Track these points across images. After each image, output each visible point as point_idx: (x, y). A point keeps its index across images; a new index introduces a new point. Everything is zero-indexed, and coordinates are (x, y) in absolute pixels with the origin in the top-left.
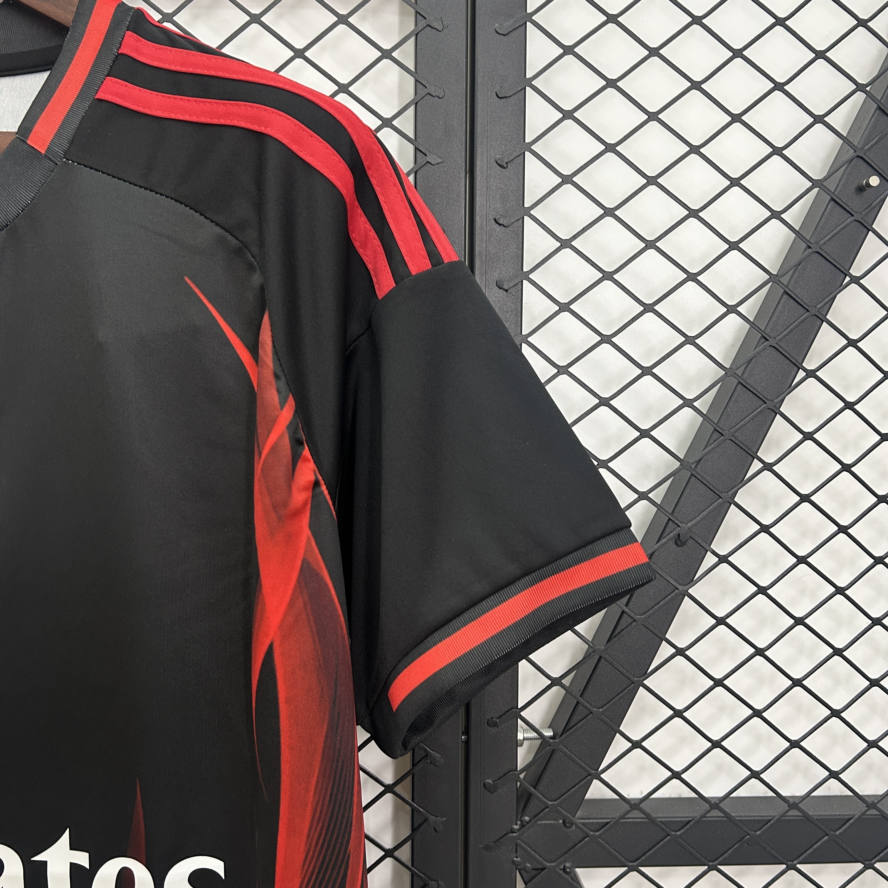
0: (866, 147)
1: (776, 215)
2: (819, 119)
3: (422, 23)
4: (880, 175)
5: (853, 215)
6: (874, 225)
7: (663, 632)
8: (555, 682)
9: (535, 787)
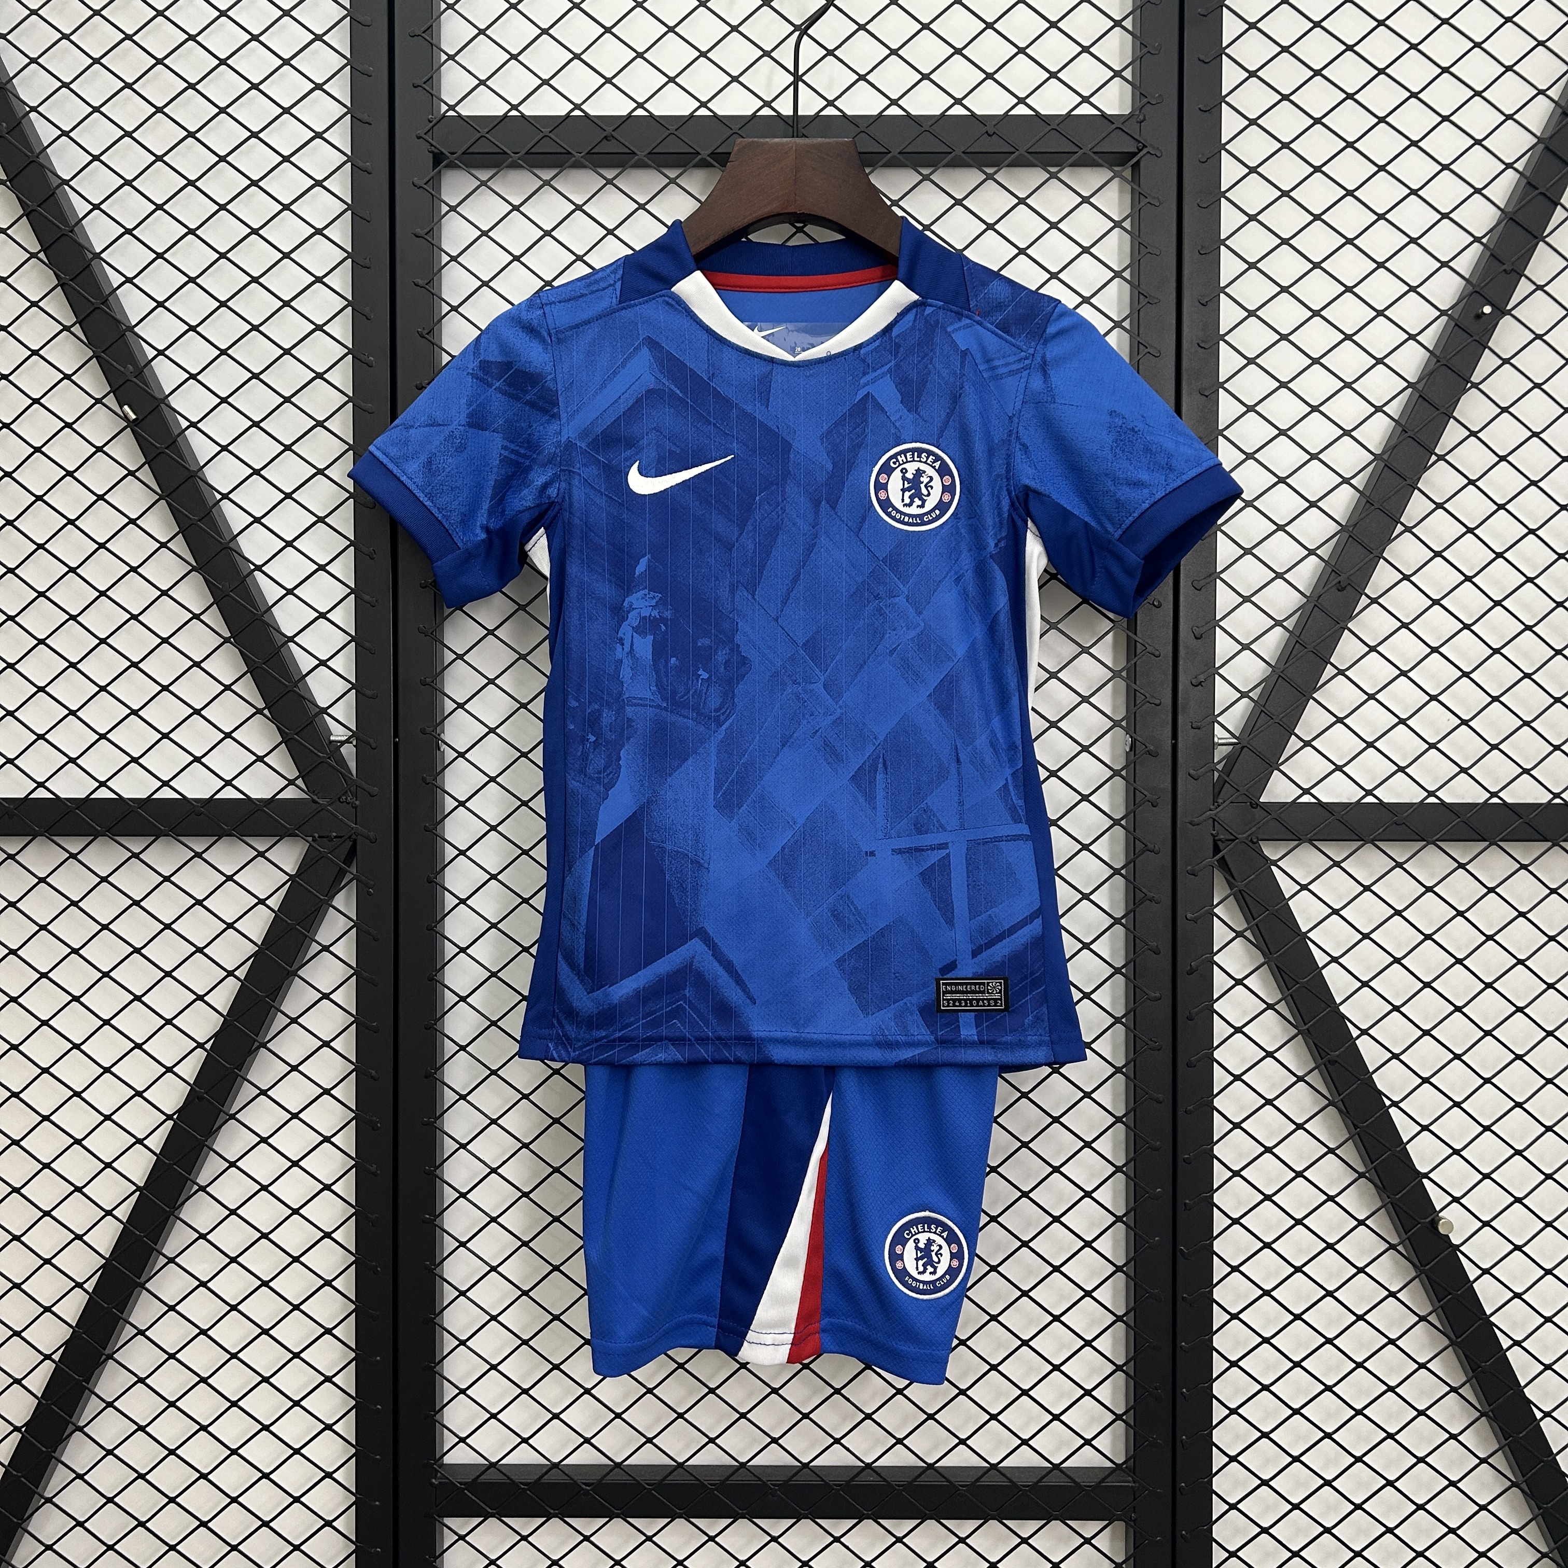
0: (1483, 285)
1: (1412, 337)
2: (1444, 264)
3: (1144, 201)
4: (1493, 306)
5: (1472, 336)
6: (1489, 344)
7: (1328, 657)
8: (1244, 695)
9: (1228, 776)
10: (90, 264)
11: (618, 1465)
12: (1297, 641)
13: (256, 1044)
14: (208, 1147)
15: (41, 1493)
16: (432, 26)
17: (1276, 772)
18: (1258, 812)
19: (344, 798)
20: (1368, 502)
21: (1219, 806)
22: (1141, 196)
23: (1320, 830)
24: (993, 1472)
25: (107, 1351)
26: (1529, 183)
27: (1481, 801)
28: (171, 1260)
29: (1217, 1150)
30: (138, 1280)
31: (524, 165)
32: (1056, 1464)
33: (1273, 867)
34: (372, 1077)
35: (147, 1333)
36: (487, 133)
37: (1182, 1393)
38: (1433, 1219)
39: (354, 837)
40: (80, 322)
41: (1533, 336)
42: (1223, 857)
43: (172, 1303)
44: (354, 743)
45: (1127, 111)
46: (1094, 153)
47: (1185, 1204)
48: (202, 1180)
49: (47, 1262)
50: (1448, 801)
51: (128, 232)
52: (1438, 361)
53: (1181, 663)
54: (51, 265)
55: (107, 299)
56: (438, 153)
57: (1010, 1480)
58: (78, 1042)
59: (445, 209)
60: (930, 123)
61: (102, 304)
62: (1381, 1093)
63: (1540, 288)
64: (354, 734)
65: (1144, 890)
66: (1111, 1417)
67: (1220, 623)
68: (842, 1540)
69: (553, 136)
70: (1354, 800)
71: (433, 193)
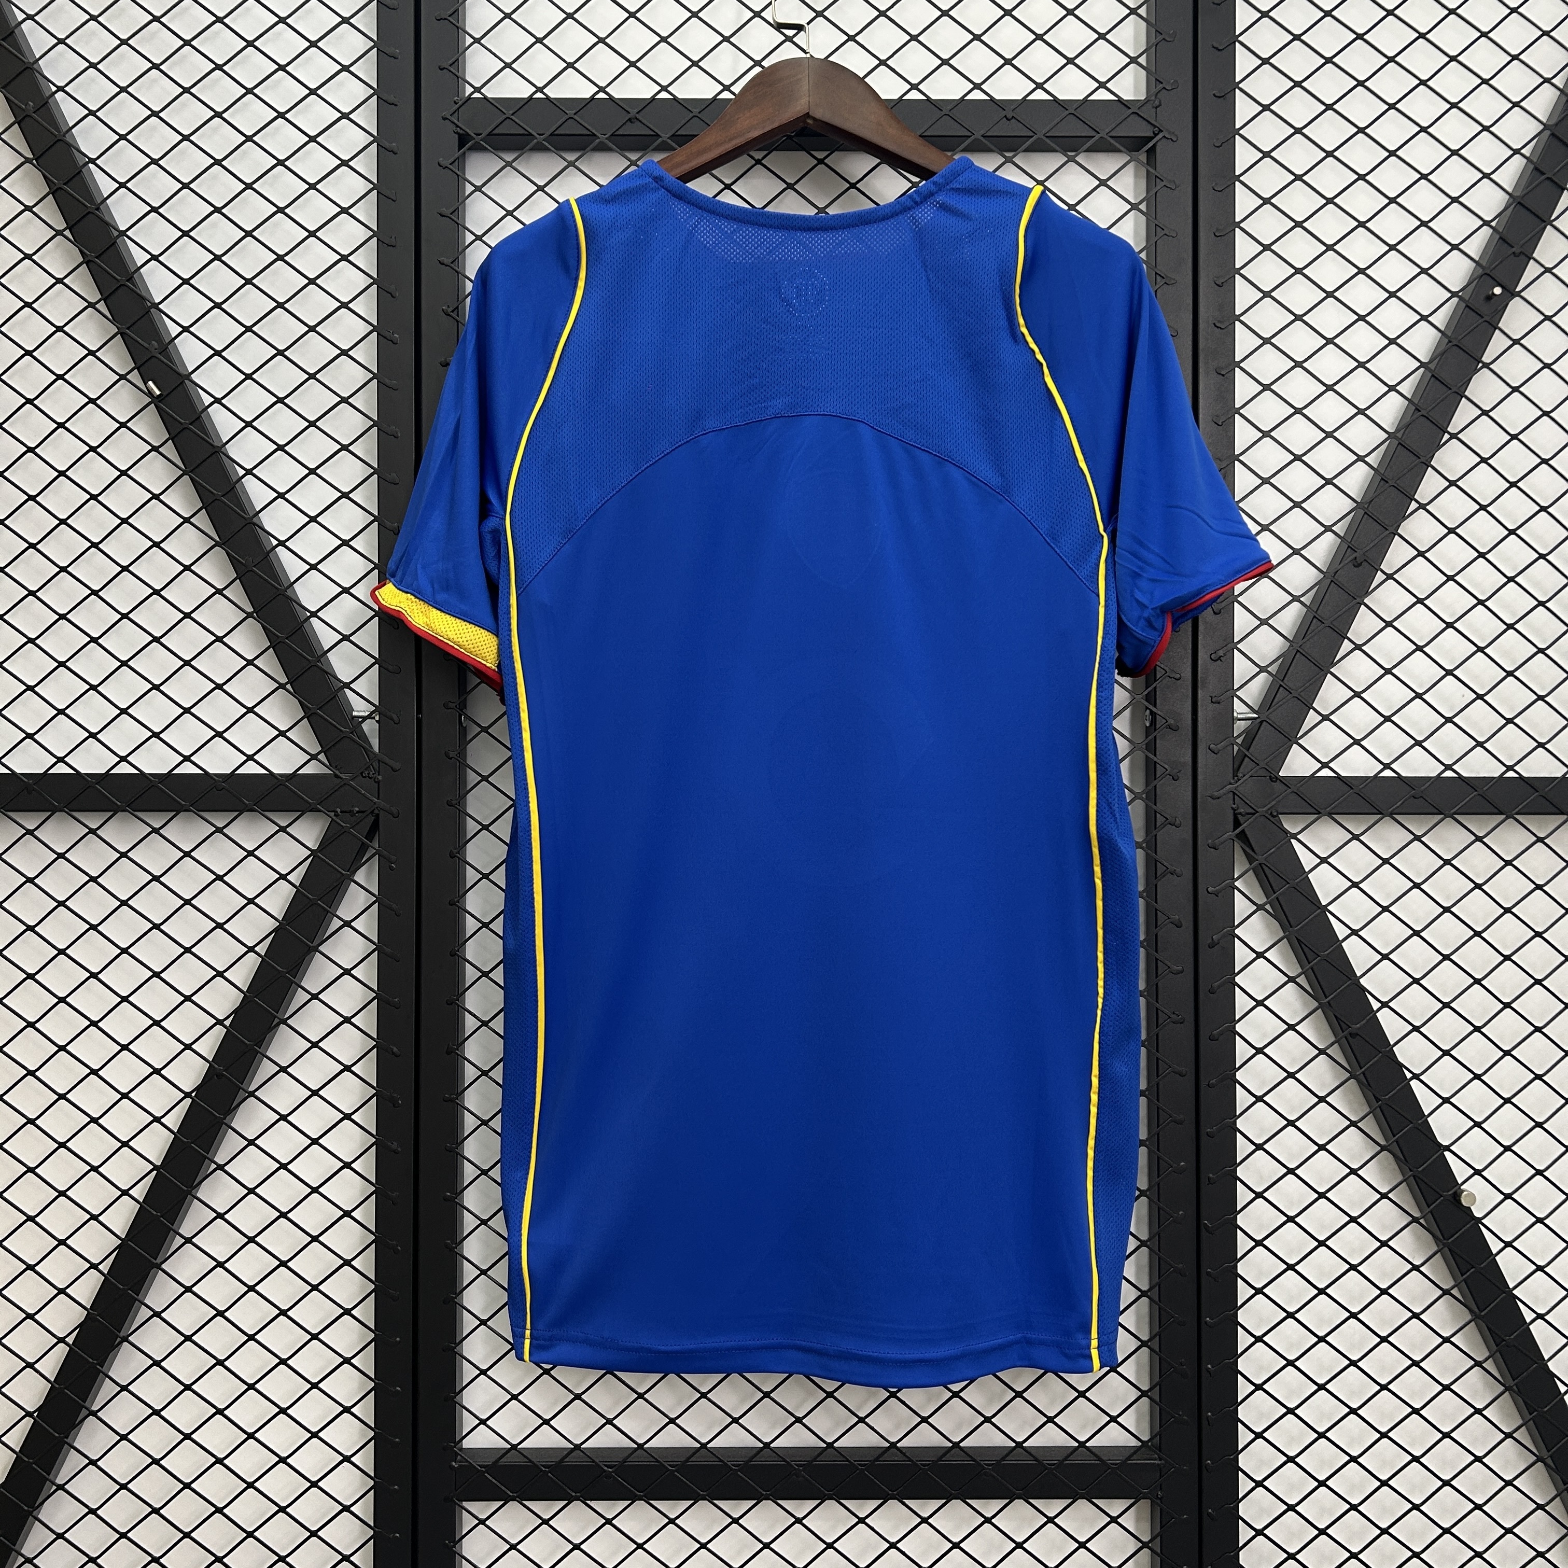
0: (1492, 267)
1: (1424, 318)
2: (1455, 247)
3: (1160, 184)
4: (1502, 287)
5: (1482, 317)
6: (1500, 325)
7: (1345, 632)
8: (1262, 669)
9: (1248, 750)
10: (115, 242)
11: (641, 1446)
12: (1315, 617)
13: (276, 1021)
14: (226, 1125)
15: (53, 1480)
16: (457, 10)
17: (1295, 745)
18: (1277, 786)
19: (366, 772)
20: (1382, 479)
21: (1239, 780)
22: (1158, 180)
23: (1339, 804)
24: (1019, 1450)
25: (122, 1334)
26: (1536, 169)
27: (1497, 775)
28: (189, 1241)
29: (1240, 1124)
30: (154, 1261)
31: (550, 147)
32: (1082, 1442)
33: (1293, 841)
34: (393, 1053)
35: (163, 1315)
36: (513, 115)
37: (1208, 1369)
38: (1455, 1193)
39: (376, 811)
40: (105, 299)
41: (1542, 317)
42: (1243, 831)
43: (188, 1284)
44: (377, 718)
45: (1143, 98)
46: (1111, 137)
47: (1209, 1178)
48: (220, 1159)
49: (62, 1242)
50: (1465, 774)
51: (154, 210)
52: (1450, 342)
53: (1200, 637)
54: (77, 241)
55: (132, 277)
56: (462, 134)
57: (1036, 1460)
58: (96, 1019)
59: (469, 189)
60: (949, 108)
61: (128, 281)
62: (1402, 1065)
63: (1548, 270)
64: (377, 709)
65: (1166, 864)
66: (1135, 1394)
67: (1239, 599)
68: (867, 1521)
69: (578, 119)
70: (1372, 775)
71: (458, 173)
